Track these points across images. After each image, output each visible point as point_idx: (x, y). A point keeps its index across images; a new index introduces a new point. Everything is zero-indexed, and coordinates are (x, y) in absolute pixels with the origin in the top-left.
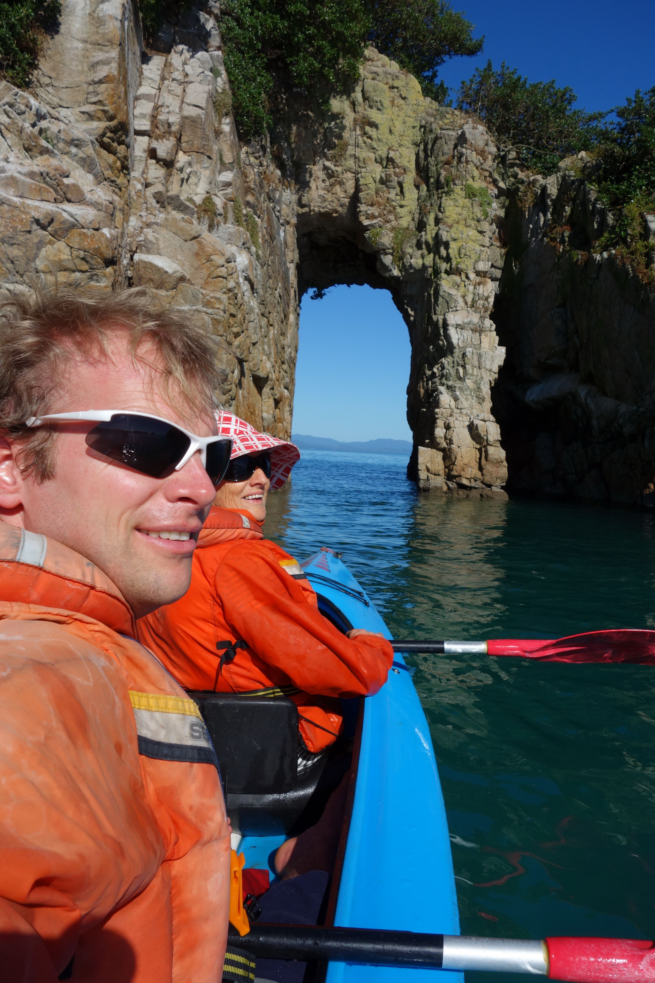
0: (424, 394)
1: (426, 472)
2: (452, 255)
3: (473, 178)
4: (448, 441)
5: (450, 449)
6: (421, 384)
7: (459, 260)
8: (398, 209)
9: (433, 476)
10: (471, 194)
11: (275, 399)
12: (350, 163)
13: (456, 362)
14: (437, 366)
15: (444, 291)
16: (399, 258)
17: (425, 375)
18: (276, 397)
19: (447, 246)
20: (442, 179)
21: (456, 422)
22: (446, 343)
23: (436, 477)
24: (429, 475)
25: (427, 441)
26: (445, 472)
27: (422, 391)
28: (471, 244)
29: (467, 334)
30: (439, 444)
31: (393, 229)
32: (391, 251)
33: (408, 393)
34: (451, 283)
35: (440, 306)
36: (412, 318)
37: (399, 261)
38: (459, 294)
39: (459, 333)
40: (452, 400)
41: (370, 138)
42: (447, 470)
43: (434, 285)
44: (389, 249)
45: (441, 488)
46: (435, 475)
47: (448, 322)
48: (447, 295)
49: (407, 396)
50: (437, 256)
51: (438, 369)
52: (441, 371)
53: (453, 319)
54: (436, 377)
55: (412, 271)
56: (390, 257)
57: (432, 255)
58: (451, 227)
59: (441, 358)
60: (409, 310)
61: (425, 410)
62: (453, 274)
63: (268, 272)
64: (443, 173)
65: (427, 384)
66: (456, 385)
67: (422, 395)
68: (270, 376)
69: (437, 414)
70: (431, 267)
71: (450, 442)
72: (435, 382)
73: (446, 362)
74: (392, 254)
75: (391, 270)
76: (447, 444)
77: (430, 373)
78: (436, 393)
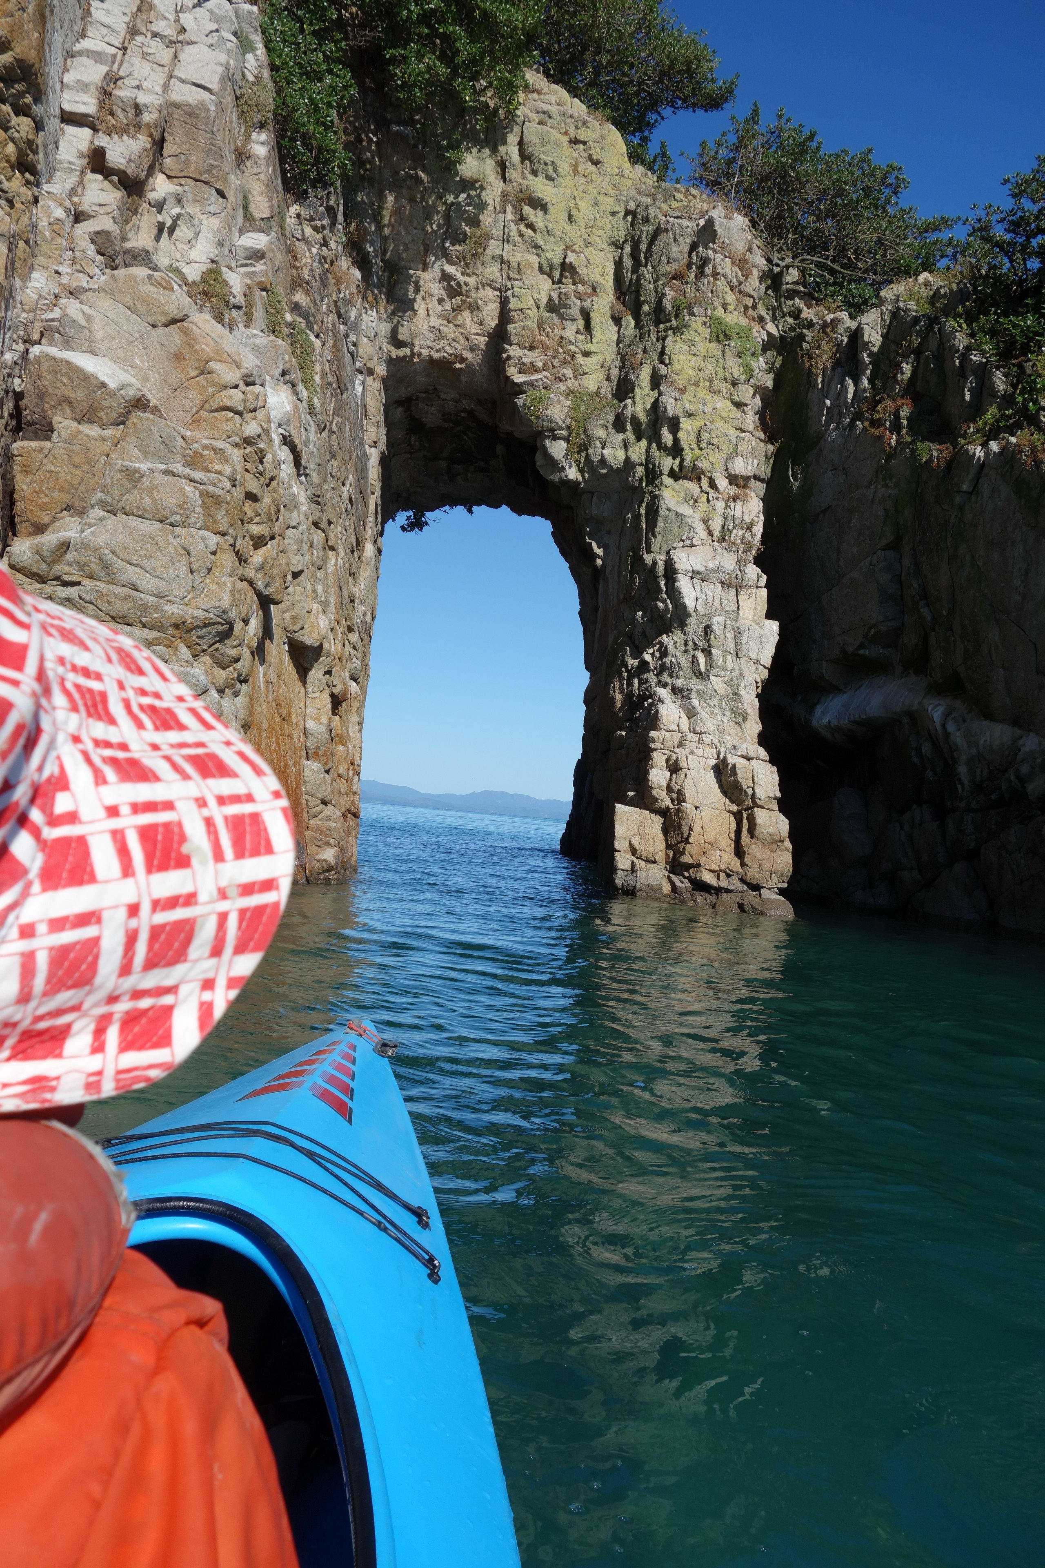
0: (623, 703)
1: (629, 856)
2: (684, 443)
3: (725, 306)
4: (675, 796)
5: (678, 811)
6: (617, 684)
7: (697, 452)
8: (580, 359)
9: (643, 864)
10: (721, 335)
11: (332, 695)
12: (493, 271)
13: (691, 644)
14: (651, 651)
15: (669, 509)
16: (580, 446)
17: (627, 666)
18: (336, 691)
19: (674, 425)
20: (667, 304)
21: (690, 757)
22: (670, 606)
23: (649, 865)
24: (636, 860)
25: (631, 794)
26: (667, 855)
27: (619, 697)
28: (720, 424)
29: (713, 590)
30: (656, 800)
31: (570, 393)
32: (565, 433)
33: (585, 703)
34: (682, 494)
35: (659, 537)
36: (599, 562)
37: (579, 452)
38: (697, 516)
39: (698, 588)
40: (683, 715)
41: (531, 226)
42: (671, 853)
43: (647, 498)
44: (561, 428)
45: (659, 888)
46: (647, 861)
47: (677, 566)
48: (672, 516)
49: (584, 708)
50: (654, 445)
51: (653, 655)
52: (661, 658)
53: (684, 560)
54: (649, 671)
55: (605, 471)
56: (563, 444)
57: (644, 443)
58: (683, 391)
59: (660, 635)
60: (594, 545)
61: (624, 733)
62: (686, 478)
63: (331, 445)
64: (670, 294)
65: (630, 684)
66: (692, 687)
67: (618, 704)
68: (326, 646)
69: (653, 741)
70: (641, 465)
71: (680, 798)
72: (647, 681)
73: (671, 642)
74: (567, 440)
75: (563, 469)
76: (672, 801)
77: (636, 663)
78: (650, 701)
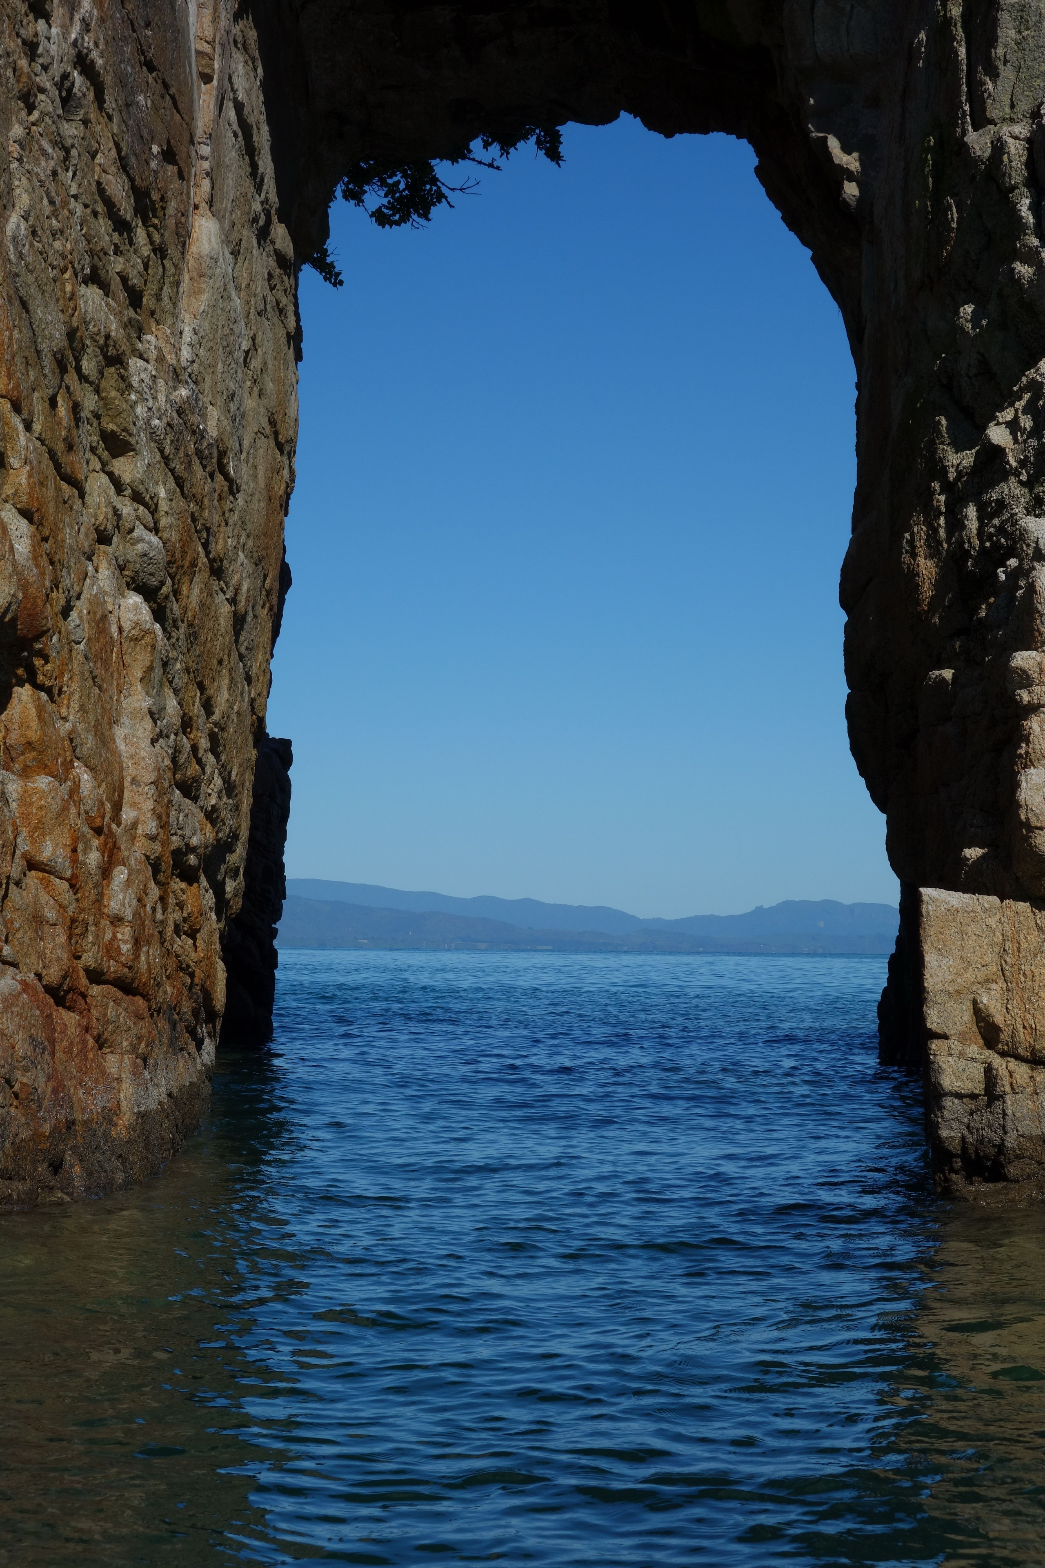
0: (940, 584)
1: (975, 1050)
6: (920, 531)
9: (1022, 1071)
14: (1007, 415)
17: (944, 471)
24: (998, 1062)
25: (973, 853)
27: (926, 569)
33: (845, 603)
35: (1007, 73)
36: (851, 189)
46: (1035, 1061)
49: (843, 617)
51: (1013, 426)
54: (1004, 474)
60: (833, 144)
61: (948, 674)
65: (956, 524)
67: (927, 590)
69: (1025, 680)
72: (1001, 505)
77: (967, 458)
78: (1013, 562)
